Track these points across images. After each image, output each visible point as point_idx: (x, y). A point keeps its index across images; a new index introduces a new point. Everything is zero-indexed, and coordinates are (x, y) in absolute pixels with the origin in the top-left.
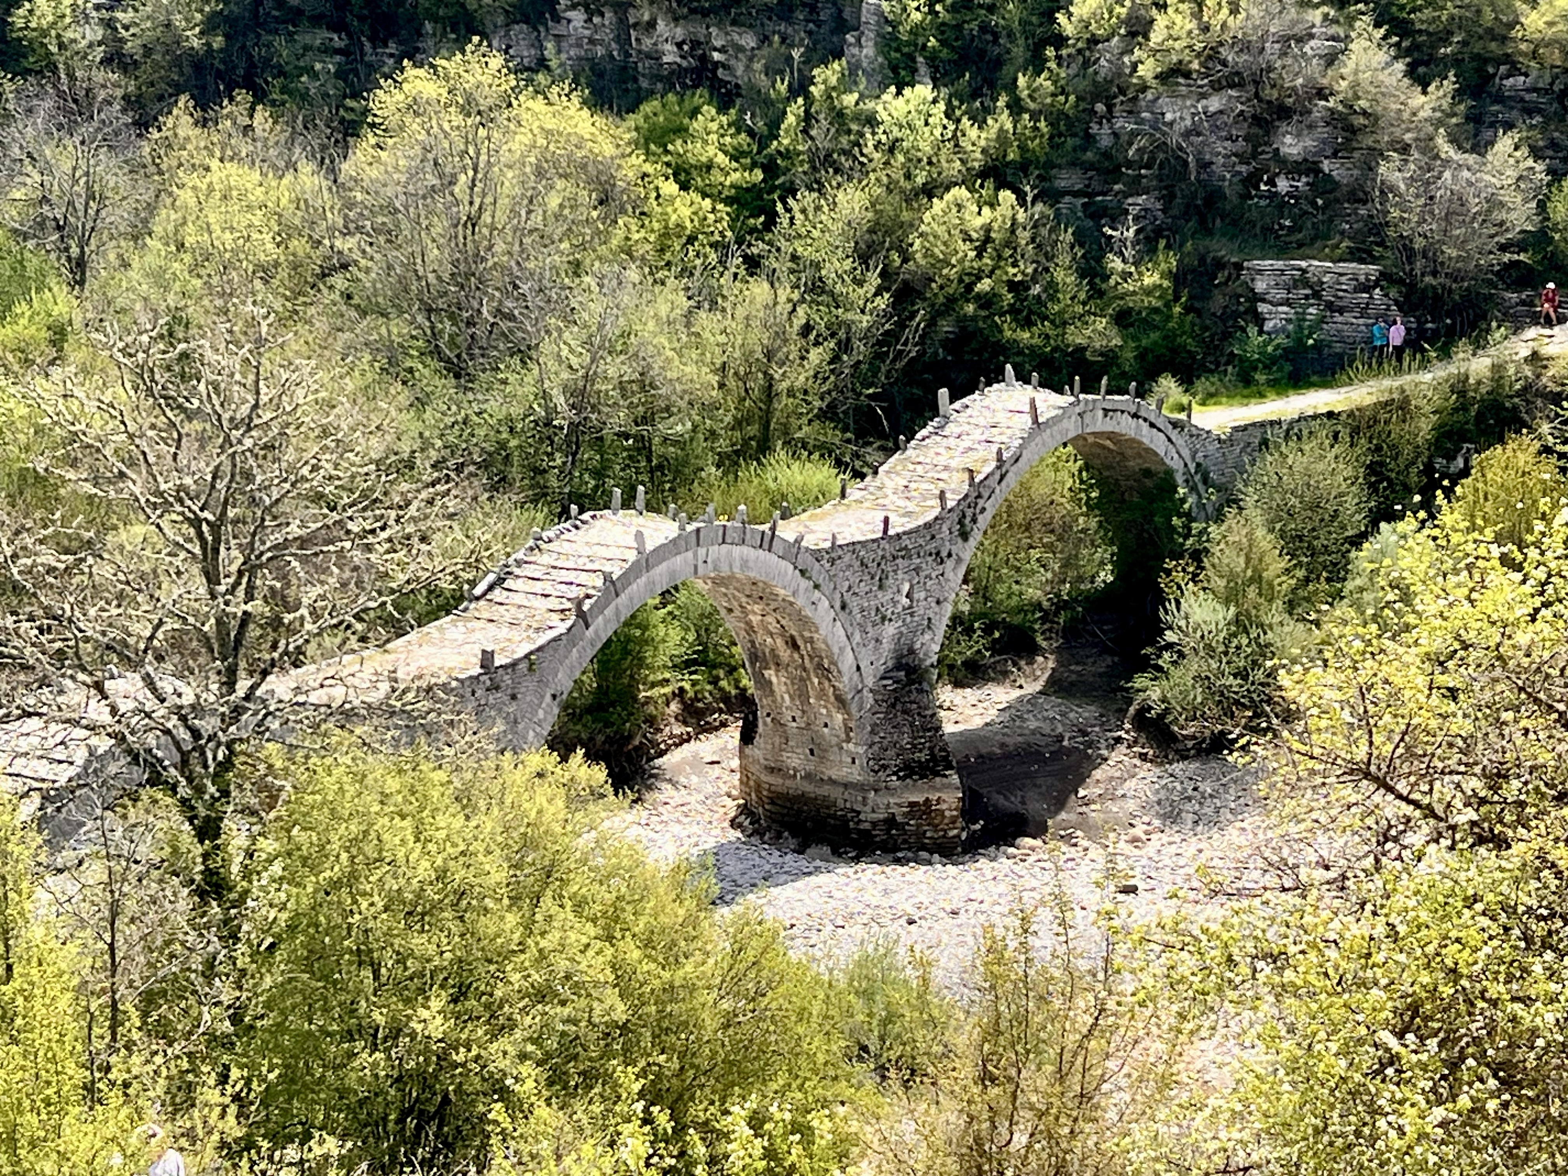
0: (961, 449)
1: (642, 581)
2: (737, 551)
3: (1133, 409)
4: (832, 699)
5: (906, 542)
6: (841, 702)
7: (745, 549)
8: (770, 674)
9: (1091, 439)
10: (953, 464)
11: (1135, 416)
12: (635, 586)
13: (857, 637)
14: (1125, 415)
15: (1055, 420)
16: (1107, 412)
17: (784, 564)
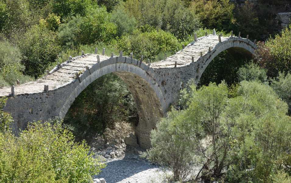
0: (199, 48)
1: (99, 70)
2: (129, 66)
3: (248, 42)
7: (132, 66)
10: (197, 51)
11: (248, 44)
12: (96, 72)
14: (245, 44)
15: (225, 42)
16: (240, 42)
17: (144, 72)
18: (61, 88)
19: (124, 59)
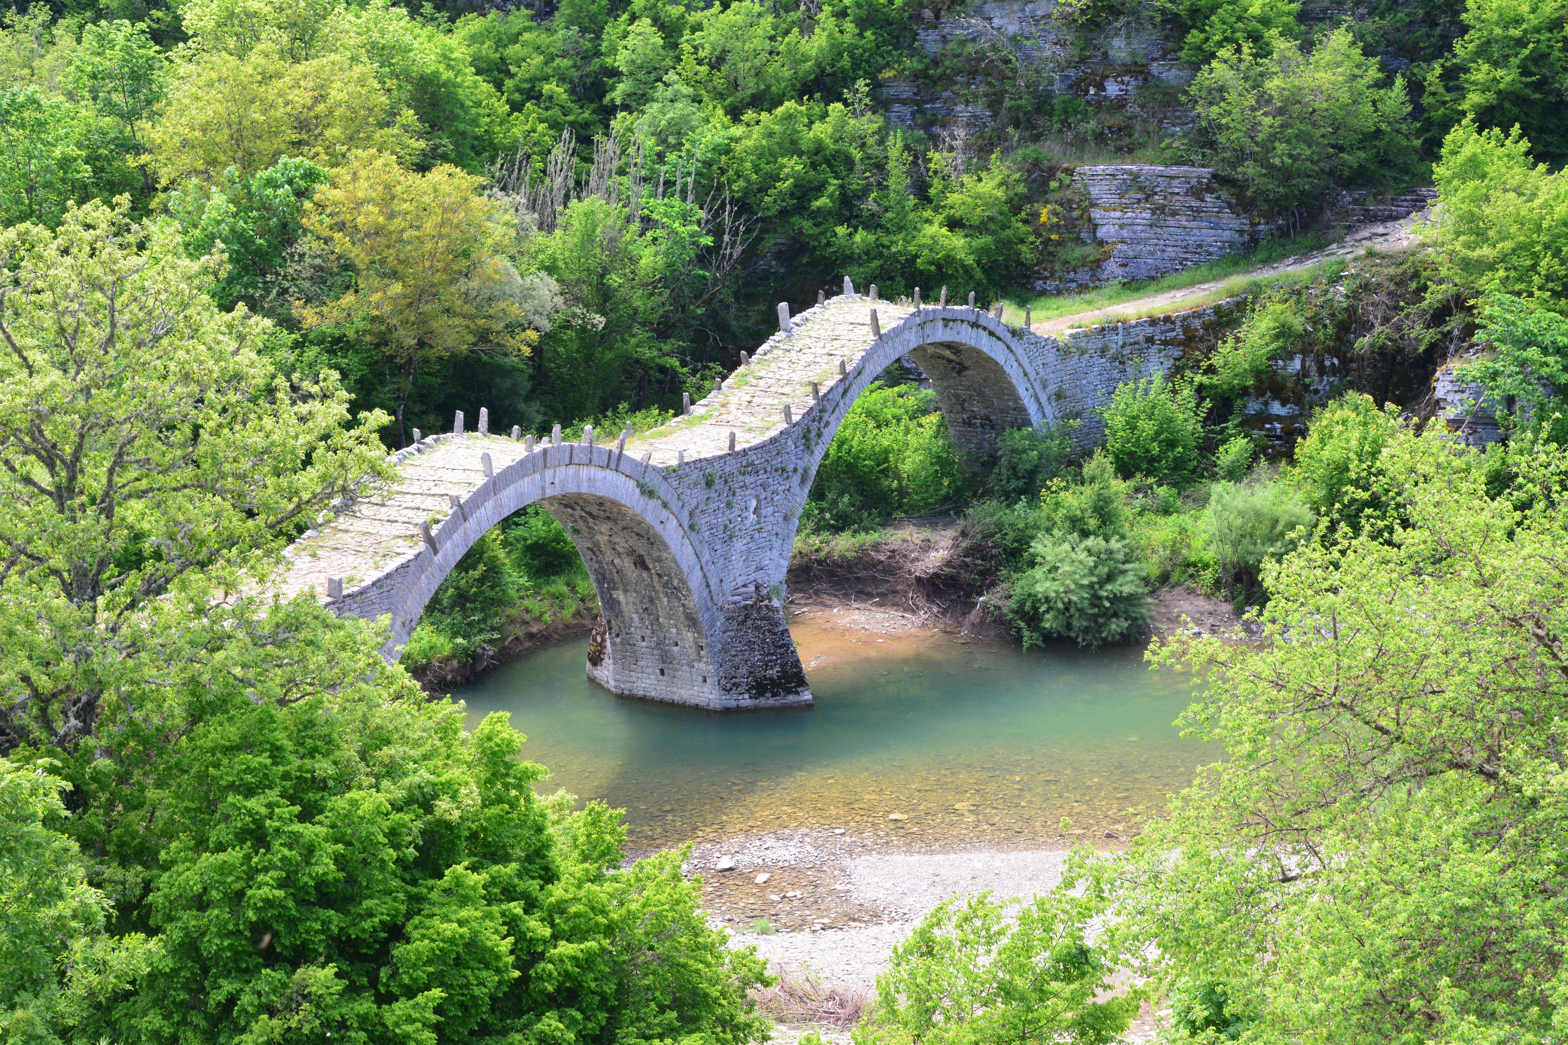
0: (802, 362)
1: (490, 504)
2: (584, 472)
3: (972, 318)
4: (682, 618)
5: (752, 457)
6: (692, 621)
7: (592, 470)
8: (619, 595)
9: (931, 350)
10: (796, 377)
11: (975, 325)
12: (482, 510)
13: (706, 556)
14: (965, 325)
15: (897, 332)
16: (946, 321)
17: (631, 484)
18: (379, 580)
19: (567, 454)
